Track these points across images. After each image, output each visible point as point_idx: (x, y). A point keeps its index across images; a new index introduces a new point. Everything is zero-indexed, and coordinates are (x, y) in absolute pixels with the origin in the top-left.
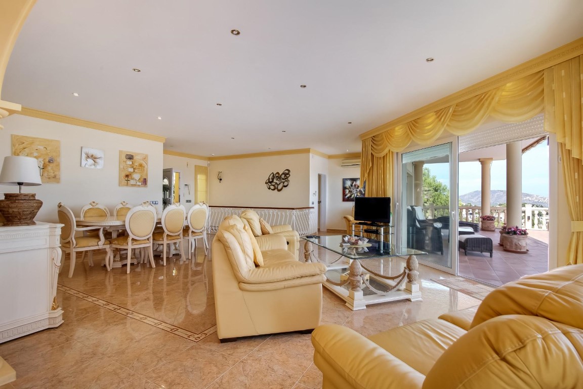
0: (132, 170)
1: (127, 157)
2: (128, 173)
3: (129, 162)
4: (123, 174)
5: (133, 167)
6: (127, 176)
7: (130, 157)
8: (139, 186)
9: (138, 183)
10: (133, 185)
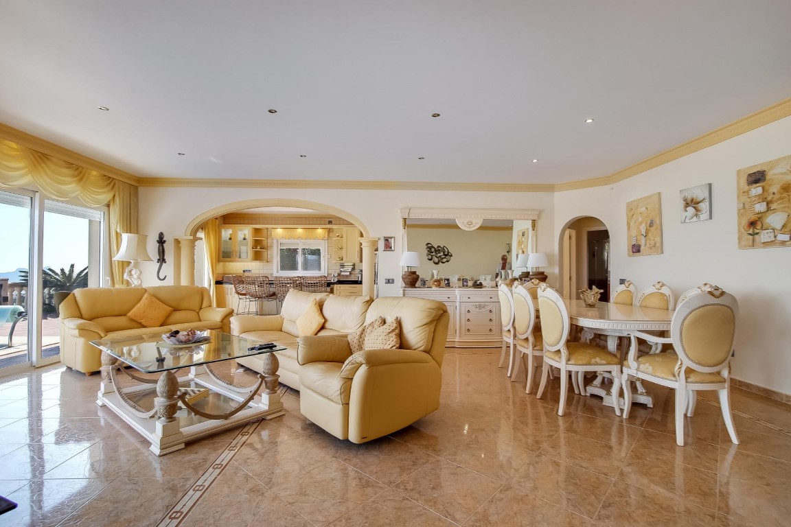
0: (761, 207)
1: (751, 179)
2: (754, 218)
3: (757, 190)
4: (745, 222)
5: (764, 200)
6: (752, 224)
7: (757, 178)
8: (783, 243)
9: (781, 237)
10: (766, 244)
